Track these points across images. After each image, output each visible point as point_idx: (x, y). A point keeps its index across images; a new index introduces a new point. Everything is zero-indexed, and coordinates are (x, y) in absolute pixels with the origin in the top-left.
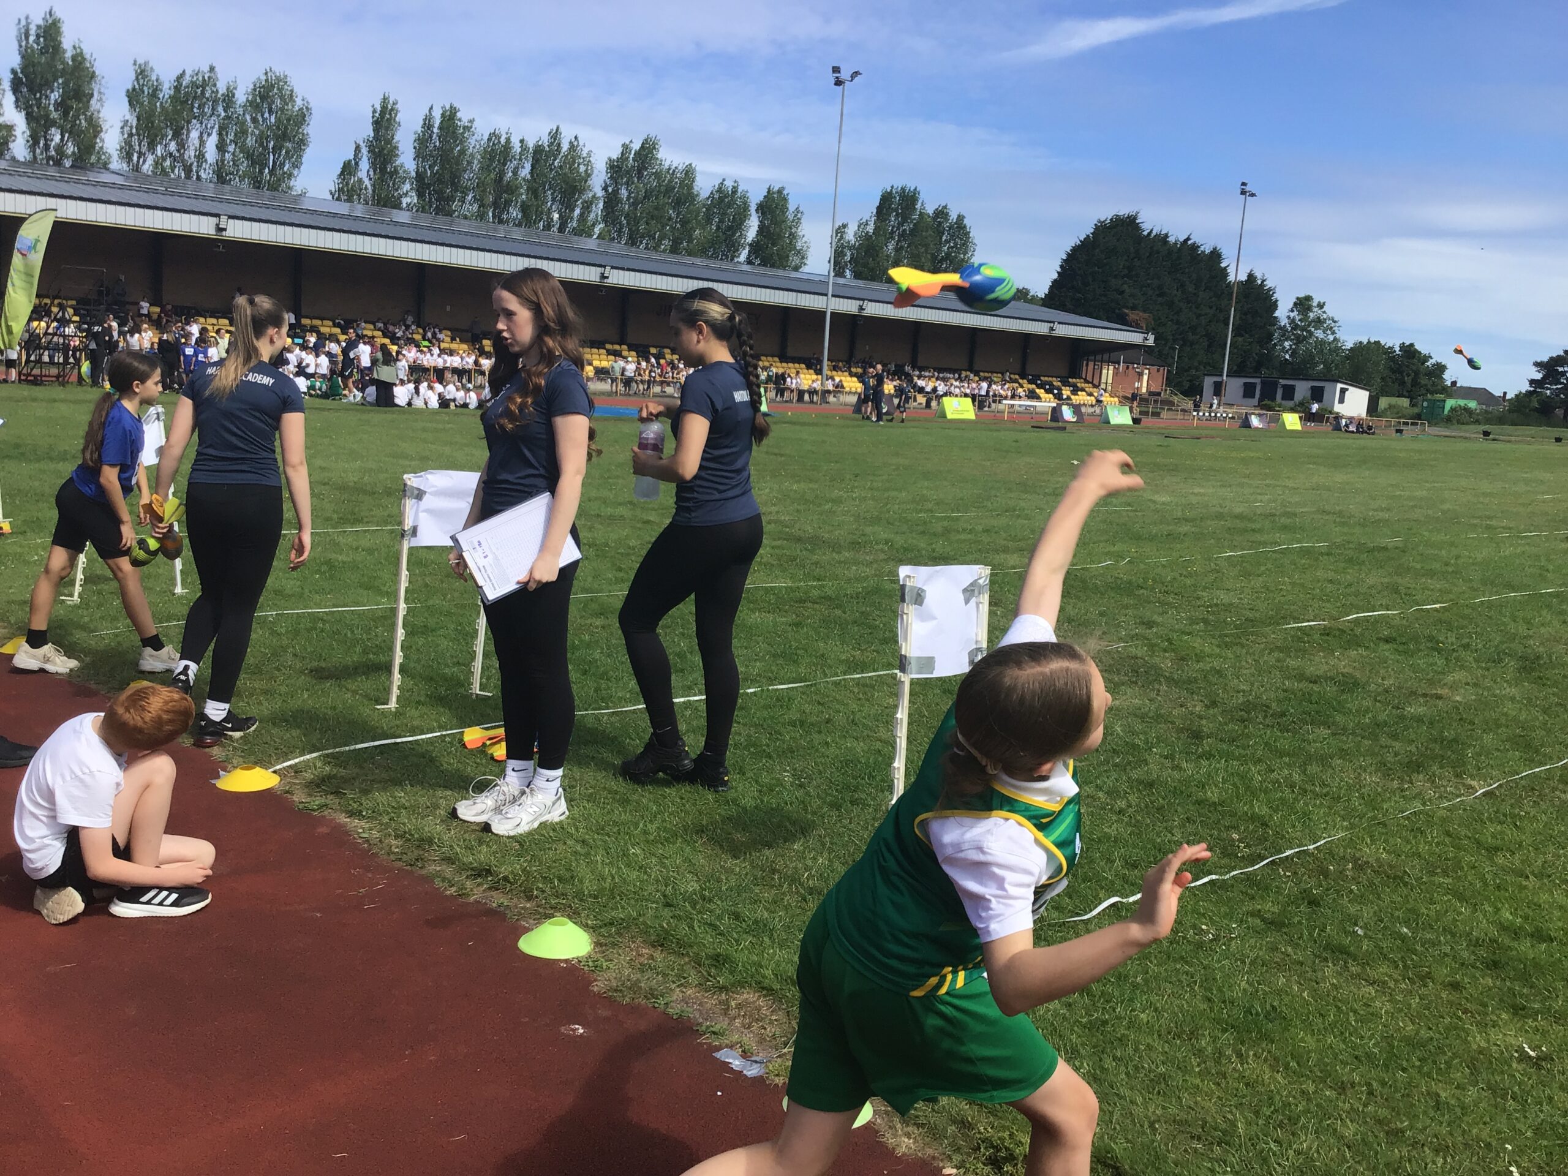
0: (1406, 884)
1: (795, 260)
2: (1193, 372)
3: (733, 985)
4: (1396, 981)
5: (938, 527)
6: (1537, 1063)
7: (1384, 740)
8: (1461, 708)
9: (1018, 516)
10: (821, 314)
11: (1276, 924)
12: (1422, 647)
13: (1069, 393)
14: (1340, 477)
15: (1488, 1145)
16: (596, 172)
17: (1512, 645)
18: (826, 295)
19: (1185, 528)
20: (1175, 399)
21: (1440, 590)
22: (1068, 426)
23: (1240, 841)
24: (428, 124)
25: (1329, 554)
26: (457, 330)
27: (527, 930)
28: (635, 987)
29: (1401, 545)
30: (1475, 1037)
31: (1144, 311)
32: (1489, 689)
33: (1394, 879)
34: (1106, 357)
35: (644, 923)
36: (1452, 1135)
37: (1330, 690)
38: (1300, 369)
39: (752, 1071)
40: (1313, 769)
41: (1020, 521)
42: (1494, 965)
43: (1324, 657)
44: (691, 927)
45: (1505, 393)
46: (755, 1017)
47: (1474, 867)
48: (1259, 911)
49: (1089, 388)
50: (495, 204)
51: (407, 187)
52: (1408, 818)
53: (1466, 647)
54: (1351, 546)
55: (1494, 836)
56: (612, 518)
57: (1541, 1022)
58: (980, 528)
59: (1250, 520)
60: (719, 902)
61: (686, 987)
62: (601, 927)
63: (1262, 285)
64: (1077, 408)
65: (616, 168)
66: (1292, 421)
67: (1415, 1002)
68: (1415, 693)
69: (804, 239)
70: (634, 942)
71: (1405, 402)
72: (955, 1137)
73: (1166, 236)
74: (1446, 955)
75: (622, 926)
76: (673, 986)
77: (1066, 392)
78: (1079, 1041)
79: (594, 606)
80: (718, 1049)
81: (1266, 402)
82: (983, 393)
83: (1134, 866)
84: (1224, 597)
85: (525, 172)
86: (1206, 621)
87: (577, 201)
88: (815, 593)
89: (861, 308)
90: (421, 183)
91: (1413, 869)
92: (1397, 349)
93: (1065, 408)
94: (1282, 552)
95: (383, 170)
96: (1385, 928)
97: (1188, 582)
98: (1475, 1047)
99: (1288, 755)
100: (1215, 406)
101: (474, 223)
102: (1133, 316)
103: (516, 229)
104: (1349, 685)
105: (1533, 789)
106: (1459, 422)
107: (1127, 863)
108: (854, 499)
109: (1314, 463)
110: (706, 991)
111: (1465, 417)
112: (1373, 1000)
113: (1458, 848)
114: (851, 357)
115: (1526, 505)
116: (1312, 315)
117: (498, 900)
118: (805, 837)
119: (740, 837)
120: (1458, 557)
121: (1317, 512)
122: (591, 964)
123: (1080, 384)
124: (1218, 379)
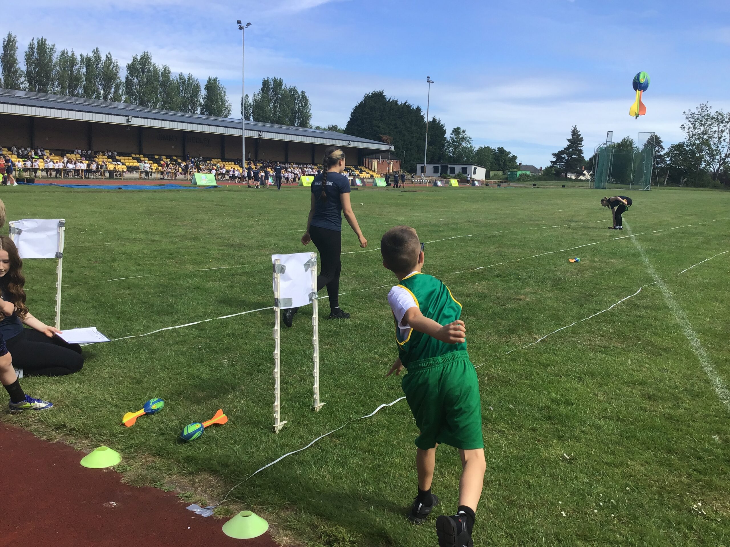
0: (510, 385)
1: (226, 113)
2: (412, 162)
3: (196, 471)
4: (508, 430)
6: (570, 461)
7: (498, 320)
8: (529, 303)
10: (240, 138)
12: (512, 278)
13: (358, 173)
14: (475, 206)
15: (552, 503)
16: (121, 70)
17: (549, 275)
18: (242, 129)
21: (519, 253)
22: (359, 188)
24: (31, 47)
25: (472, 240)
26: (53, 150)
27: (86, 454)
28: (144, 478)
29: (501, 234)
30: (543, 452)
31: (389, 135)
32: (540, 294)
33: (505, 382)
34: (374, 156)
35: (149, 445)
36: (536, 500)
37: (475, 300)
38: (457, 160)
39: (206, 514)
42: (549, 418)
43: (472, 285)
44: (174, 444)
45: (541, 167)
46: (207, 485)
47: (539, 374)
49: (367, 170)
50: (70, 87)
51: (22, 79)
52: (509, 354)
53: (530, 277)
54: (481, 236)
55: (546, 360)
56: (135, 240)
57: (571, 442)
59: (439, 227)
61: (171, 475)
62: (126, 449)
63: (439, 123)
64: (362, 180)
65: (131, 68)
66: (454, 183)
67: (517, 439)
68: (510, 299)
69: (229, 102)
70: (143, 455)
71: (500, 173)
72: (309, 533)
73: (397, 101)
74: (529, 415)
75: (138, 448)
76: (165, 475)
77: (357, 172)
78: (368, 476)
79: (125, 284)
80: (189, 505)
81: (443, 175)
83: (392, 388)
84: (429, 262)
85: (84, 70)
87: (113, 84)
88: (240, 271)
89: (259, 135)
90: (30, 77)
91: (513, 377)
92: (497, 150)
93: (357, 180)
94: (452, 240)
95: (9, 71)
96: (502, 406)
98: (543, 457)
100: (422, 177)
101: (59, 96)
102: (384, 137)
103: (81, 99)
104: (483, 297)
105: (561, 337)
106: (523, 181)
107: (389, 387)
108: (259, 225)
109: (465, 201)
110: (183, 476)
111: (526, 178)
112: (499, 440)
113: (531, 366)
114: (256, 158)
115: (552, 214)
116: (460, 136)
117: (70, 440)
118: (234, 391)
119: (200, 395)
120: (525, 238)
121: (466, 221)
122: (120, 469)
123: (363, 169)
124: (423, 165)
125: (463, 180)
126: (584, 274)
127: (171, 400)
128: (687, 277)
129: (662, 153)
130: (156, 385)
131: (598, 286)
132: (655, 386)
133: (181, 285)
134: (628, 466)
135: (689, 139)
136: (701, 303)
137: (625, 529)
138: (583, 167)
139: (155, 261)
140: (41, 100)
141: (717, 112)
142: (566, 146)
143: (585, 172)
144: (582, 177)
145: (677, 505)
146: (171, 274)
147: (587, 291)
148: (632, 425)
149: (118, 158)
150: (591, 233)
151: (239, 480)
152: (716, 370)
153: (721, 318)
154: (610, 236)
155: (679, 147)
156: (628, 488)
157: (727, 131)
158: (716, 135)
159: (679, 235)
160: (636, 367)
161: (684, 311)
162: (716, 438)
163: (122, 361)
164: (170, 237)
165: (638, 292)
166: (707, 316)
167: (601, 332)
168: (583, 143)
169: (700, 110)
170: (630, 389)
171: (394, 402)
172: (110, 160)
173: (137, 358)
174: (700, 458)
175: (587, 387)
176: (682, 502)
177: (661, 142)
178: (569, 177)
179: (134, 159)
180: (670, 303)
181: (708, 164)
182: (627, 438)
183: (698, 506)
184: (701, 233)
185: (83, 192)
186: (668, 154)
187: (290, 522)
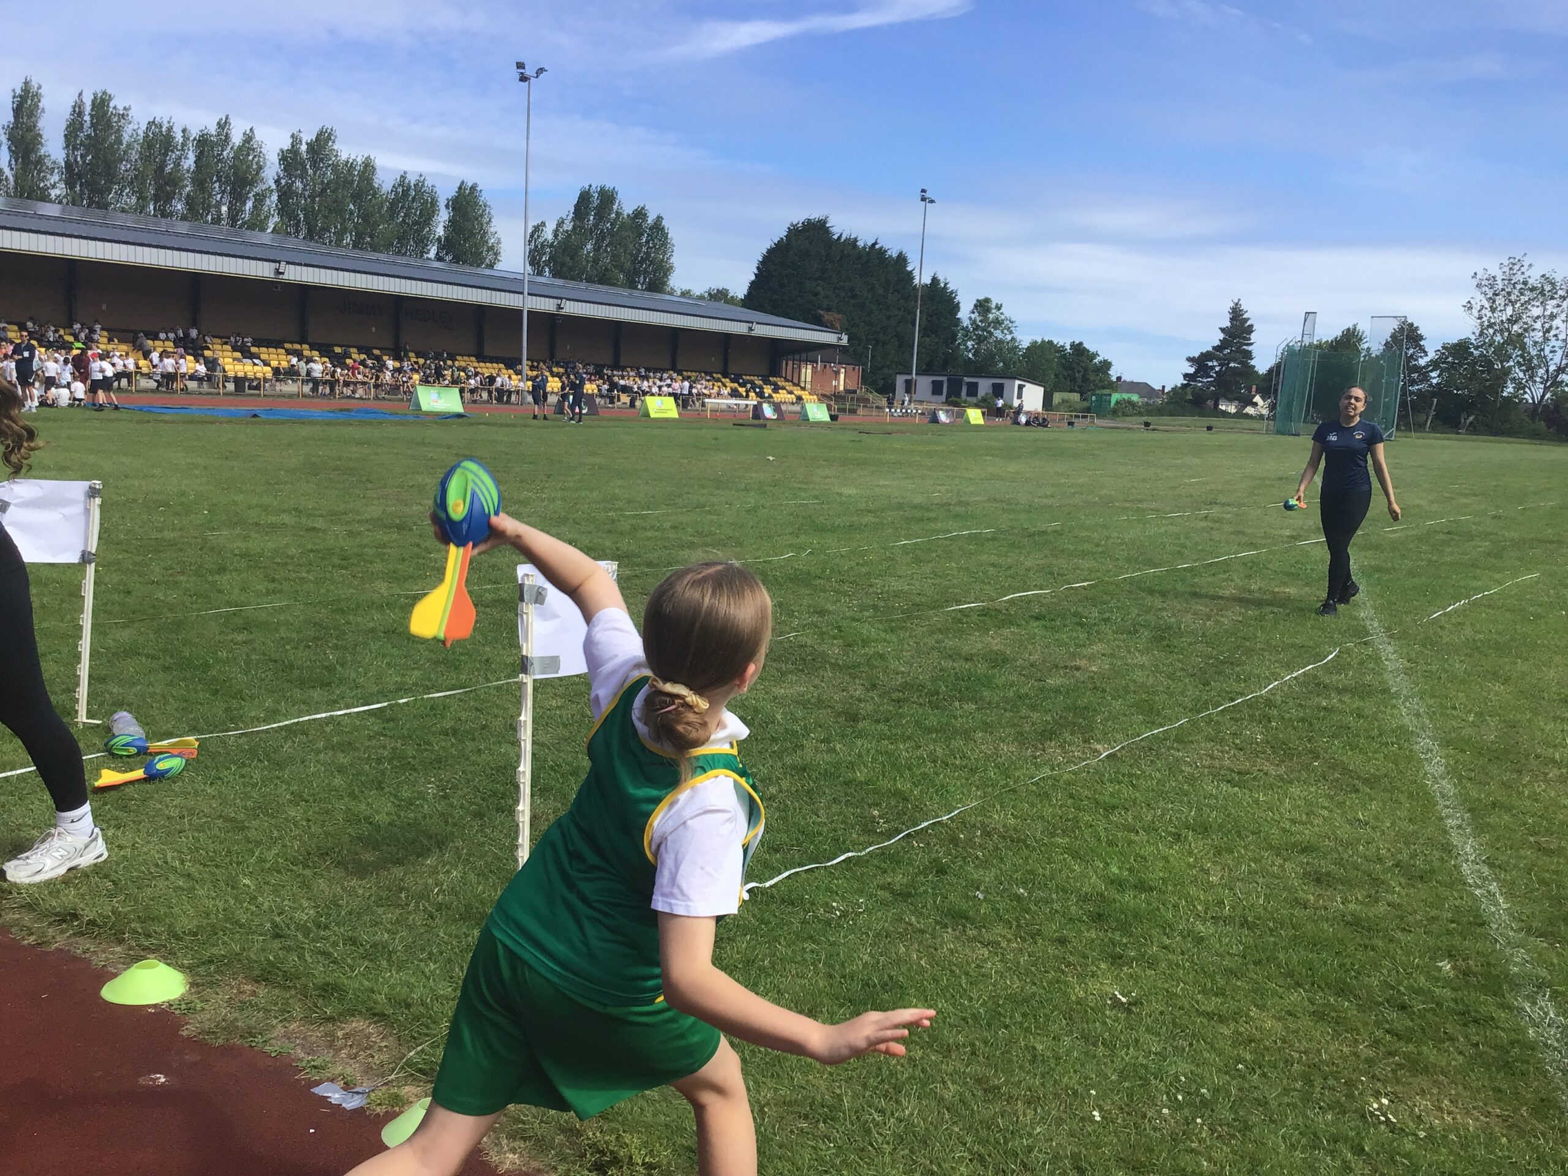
0: (1027, 846)
1: (489, 258)
2: (886, 371)
3: (341, 1014)
4: (1009, 941)
5: (625, 526)
6: (1127, 1009)
7: (1024, 711)
8: (1096, 677)
9: (709, 512)
10: (518, 313)
11: (904, 895)
12: (1068, 622)
13: (770, 391)
14: (1013, 467)
15: (1075, 1093)
16: (268, 164)
17: (1147, 617)
18: (522, 293)
19: (869, 519)
20: (871, 397)
21: (1089, 569)
22: (769, 424)
23: (880, 817)
24: (77, 111)
25: (994, 539)
26: (115, 330)
27: (114, 976)
28: (230, 1028)
29: (1059, 528)
30: (1074, 989)
31: (839, 312)
32: (1122, 658)
33: (1018, 842)
34: (804, 356)
35: (248, 959)
36: (1043, 1086)
37: (982, 668)
38: (982, 367)
39: (352, 1103)
40: (958, 743)
41: (708, 517)
42: (1098, 918)
43: (980, 637)
44: (301, 957)
45: (1164, 387)
46: (360, 1045)
47: (1091, 826)
48: (889, 884)
49: (789, 386)
50: (156, 198)
51: (55, 178)
52: (1036, 784)
53: (1107, 620)
54: (1016, 531)
55: (1112, 795)
56: (273, 526)
57: (1135, 969)
58: (669, 525)
59: (928, 510)
60: (336, 928)
61: (289, 1022)
62: (198, 966)
63: (945, 288)
64: (777, 407)
65: (290, 160)
66: (975, 416)
67: (1024, 959)
68: (1056, 666)
69: (497, 236)
70: (235, 979)
71: (1076, 397)
72: (562, 1145)
73: (856, 240)
74: (1056, 911)
75: (225, 964)
76: (275, 1022)
77: (768, 390)
79: (239, 621)
80: (318, 1083)
81: (953, 398)
82: (686, 392)
83: (777, 851)
84: (895, 584)
85: (189, 162)
86: (875, 607)
87: (249, 192)
89: (559, 307)
90: (71, 174)
91: (1036, 830)
92: (1068, 347)
93: (765, 406)
94: (951, 539)
95: (26, 159)
96: (1005, 890)
97: (864, 570)
98: (1074, 998)
99: (937, 731)
100: (906, 403)
101: (131, 216)
102: (827, 317)
103: (180, 223)
104: (998, 660)
105: (1151, 749)
106: (1124, 415)
107: (770, 848)
108: (543, 500)
109: (991, 455)
110: (312, 1024)
111: (1129, 410)
112: (985, 961)
113: (1078, 809)
114: (552, 356)
115: (1173, 488)
116: (991, 316)
117: (83, 946)
118: (441, 850)
119: (368, 856)
120: (1108, 538)
121: (988, 500)
122: (183, 1007)
123: (781, 382)
124: (908, 377)
125: (991, 412)
126: (1222, 616)
127: (306, 866)
128: (1441, 627)
129: (1422, 362)
130: (276, 834)
131: (1248, 644)
132: (1335, 856)
133: (357, 624)
134: (1249, 1019)
135: (1481, 334)
136: (1463, 682)
137: (1222, 1150)
138: (1254, 388)
139: (308, 572)
140: (93, 224)
141: (1543, 276)
142: (1217, 343)
143: (1258, 399)
144: (1250, 410)
145: (1338, 1102)
146: (339, 601)
147: (1221, 653)
148: (1271, 935)
149: (254, 350)
150: (1250, 531)
151: (427, 1035)
152: (1469, 824)
153: (1499, 715)
154: (1292, 537)
155: (1460, 349)
156: (1240, 1066)
157: (1563, 316)
158: (1538, 325)
159: (1441, 537)
160: (1301, 816)
161: (1421, 698)
162: (1446, 966)
163: (212, 784)
164: (348, 523)
165: (1330, 657)
166: (1470, 711)
167: (1238, 741)
168: (1254, 337)
169: (1506, 269)
170: (1279, 861)
171: (776, 880)
172: (238, 355)
173: (243, 776)
174: (1403, 1007)
175: (1190, 853)
176: (1350, 1096)
177: (1421, 338)
178: (1223, 408)
179: (289, 352)
180: (1397, 683)
181: (1520, 386)
182: (1256, 963)
183: (1381, 1105)
184: (1487, 535)
185: (173, 422)
186: (1435, 364)
187: (524, 1123)
